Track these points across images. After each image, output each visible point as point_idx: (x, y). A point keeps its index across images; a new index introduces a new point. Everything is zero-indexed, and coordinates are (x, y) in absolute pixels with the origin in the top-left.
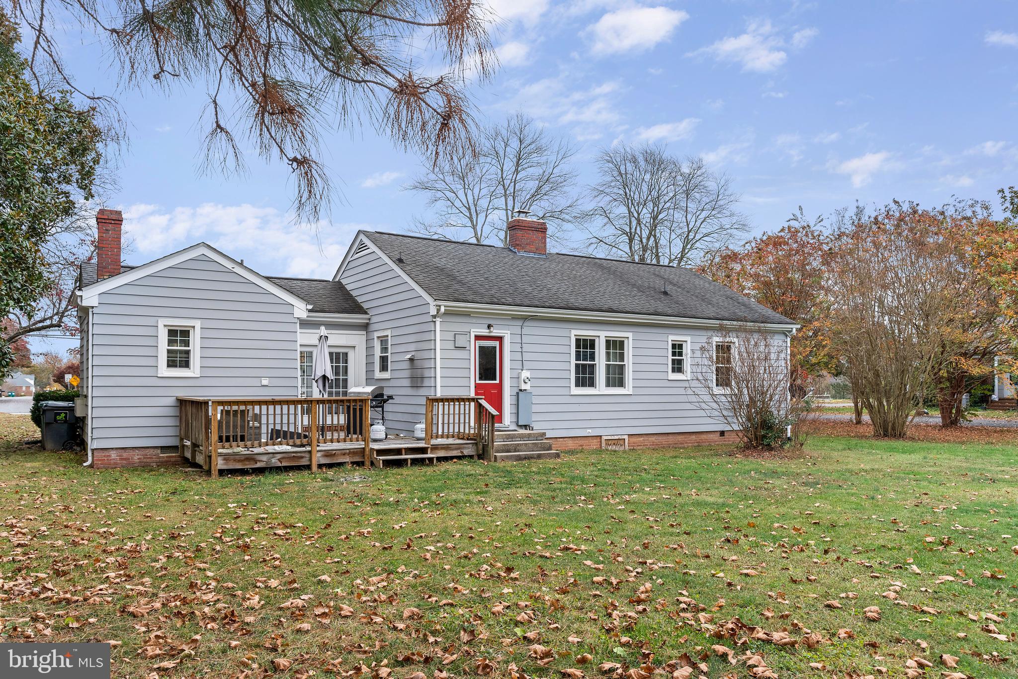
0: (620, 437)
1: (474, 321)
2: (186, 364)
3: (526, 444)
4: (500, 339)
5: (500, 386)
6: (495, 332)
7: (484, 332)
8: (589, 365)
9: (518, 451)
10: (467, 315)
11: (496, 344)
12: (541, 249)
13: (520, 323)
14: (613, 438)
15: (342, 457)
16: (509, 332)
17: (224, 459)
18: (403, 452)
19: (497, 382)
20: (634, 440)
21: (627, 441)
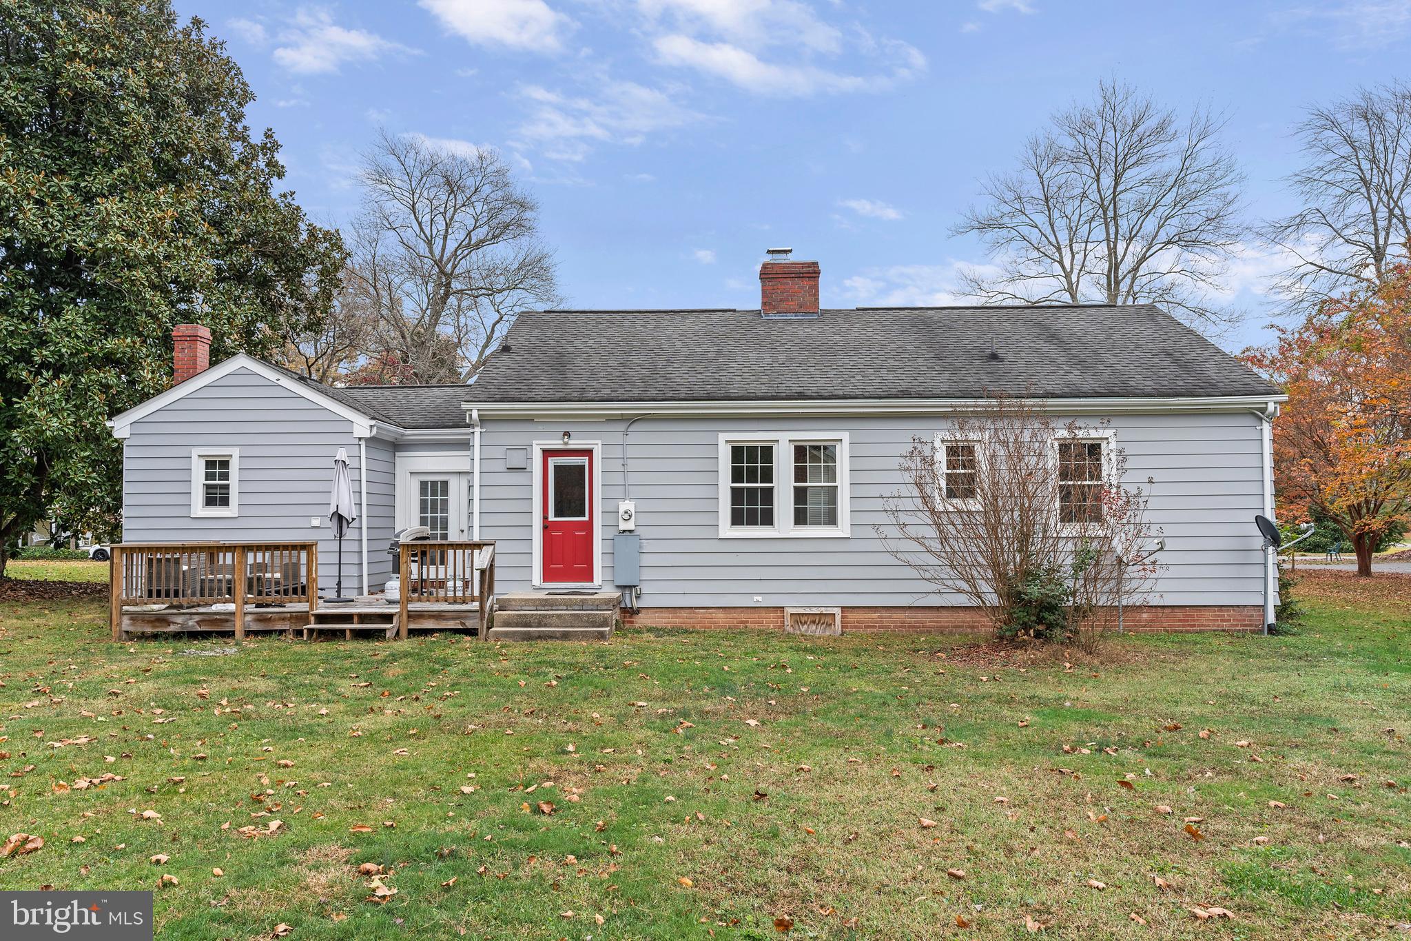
0: (824, 611)
1: (540, 428)
2: (225, 502)
3: (560, 615)
4: (589, 453)
5: (589, 526)
6: (574, 444)
7: (556, 443)
8: (763, 489)
9: (545, 626)
10: (529, 420)
11: (584, 460)
12: (810, 307)
13: (622, 427)
14: (808, 611)
15: (281, 622)
16: (599, 442)
17: (131, 619)
18: (356, 619)
19: (586, 518)
20: (852, 616)
21: (838, 619)
